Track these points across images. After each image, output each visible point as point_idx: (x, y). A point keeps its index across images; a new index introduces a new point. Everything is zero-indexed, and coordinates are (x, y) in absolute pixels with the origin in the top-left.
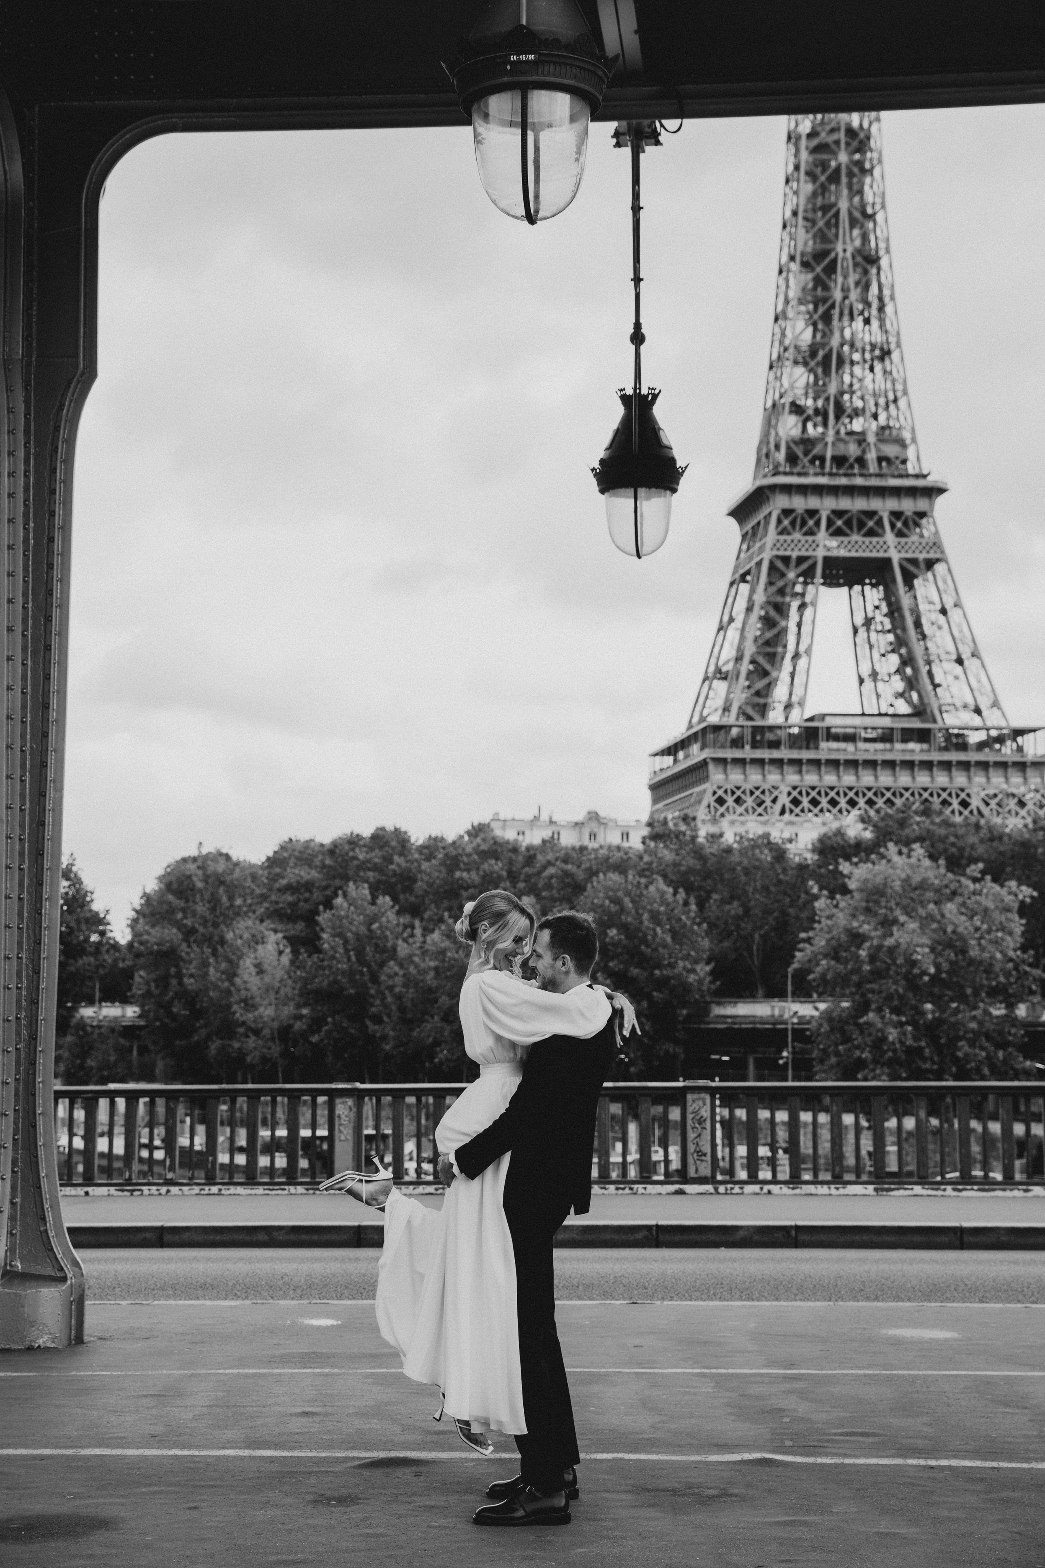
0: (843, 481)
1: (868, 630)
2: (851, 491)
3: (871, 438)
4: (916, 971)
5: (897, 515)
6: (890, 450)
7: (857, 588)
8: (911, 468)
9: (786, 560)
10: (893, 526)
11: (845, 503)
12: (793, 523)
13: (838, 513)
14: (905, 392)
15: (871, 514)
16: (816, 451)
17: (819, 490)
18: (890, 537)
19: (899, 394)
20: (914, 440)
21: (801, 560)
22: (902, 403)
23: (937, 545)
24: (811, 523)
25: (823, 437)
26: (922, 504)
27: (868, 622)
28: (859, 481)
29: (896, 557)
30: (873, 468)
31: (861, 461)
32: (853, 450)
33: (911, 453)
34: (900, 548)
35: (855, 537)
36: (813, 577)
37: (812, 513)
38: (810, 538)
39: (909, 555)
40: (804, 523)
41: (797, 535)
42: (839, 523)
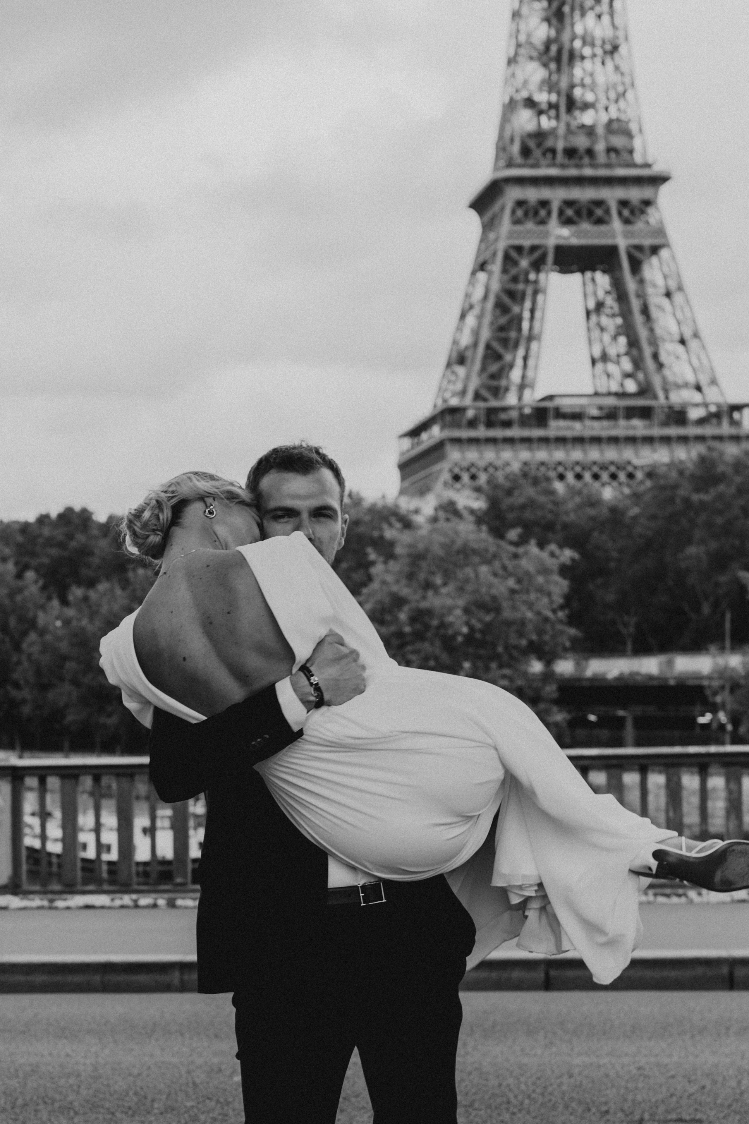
0: (573, 172)
1: (600, 315)
2: (580, 181)
3: (600, 131)
4: (450, 632)
5: (624, 203)
6: (618, 141)
7: (588, 274)
8: (638, 158)
9: (519, 249)
10: (620, 214)
11: (575, 194)
12: (526, 214)
13: (569, 203)
14: (633, 86)
15: (599, 203)
16: (549, 143)
17: (550, 181)
18: (617, 224)
19: (627, 86)
20: (640, 131)
21: (534, 249)
22: (631, 96)
23: (660, 231)
24: (543, 213)
25: (553, 131)
26: (646, 193)
27: (600, 306)
28: (588, 172)
29: (622, 243)
30: (602, 158)
31: (590, 152)
32: (581, 142)
33: (637, 143)
34: (627, 235)
35: (585, 226)
36: (545, 264)
37: (544, 204)
38: (542, 228)
39: (636, 241)
40: (536, 213)
41: (530, 225)
42: (570, 212)
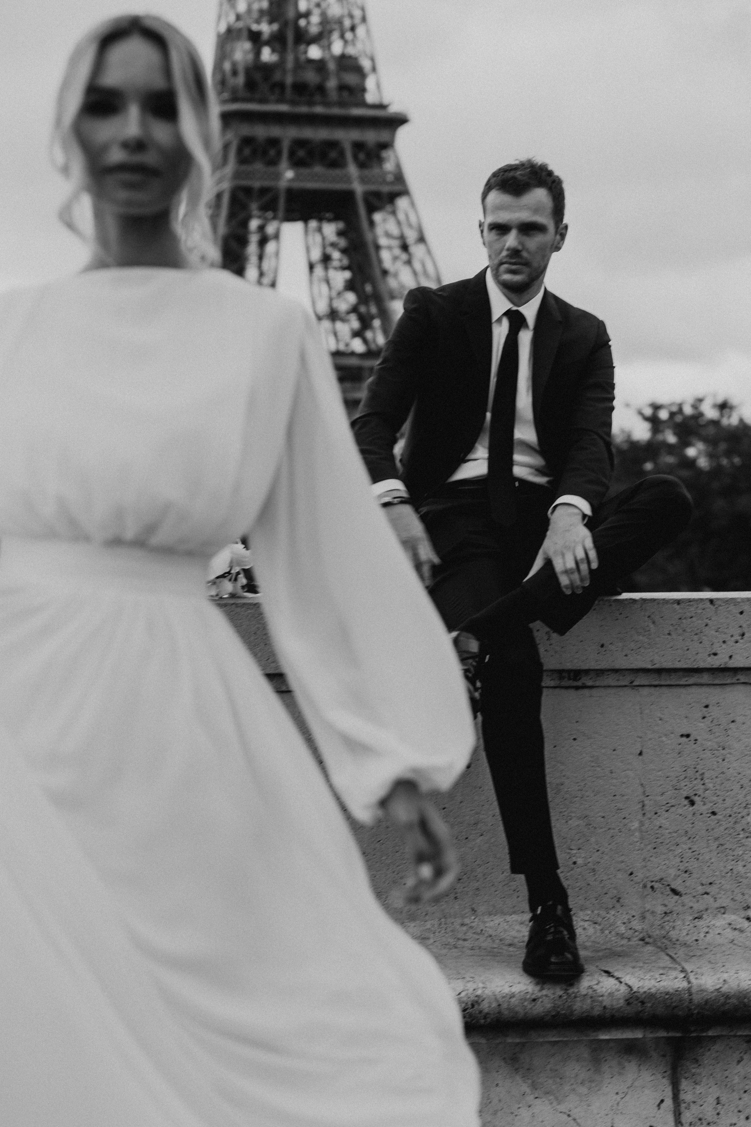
0: (303, 109)
1: (326, 268)
2: (313, 120)
3: (332, 66)
5: (358, 146)
6: (351, 79)
7: (313, 224)
8: (370, 97)
9: (248, 191)
10: (355, 157)
11: (309, 133)
12: (254, 152)
13: (299, 143)
14: (364, 19)
15: (333, 144)
16: (277, 76)
17: (279, 118)
18: (352, 169)
19: (357, 20)
20: (374, 69)
21: (264, 191)
22: (361, 31)
23: (399, 177)
24: (272, 152)
25: (280, 65)
26: (383, 136)
27: (326, 259)
28: (319, 110)
29: (359, 188)
30: (333, 95)
31: (321, 89)
32: (311, 77)
33: (370, 83)
34: (363, 180)
35: (318, 169)
36: (274, 210)
37: (274, 142)
38: (271, 169)
39: (373, 188)
40: (265, 153)
41: (258, 166)
42: (301, 153)
